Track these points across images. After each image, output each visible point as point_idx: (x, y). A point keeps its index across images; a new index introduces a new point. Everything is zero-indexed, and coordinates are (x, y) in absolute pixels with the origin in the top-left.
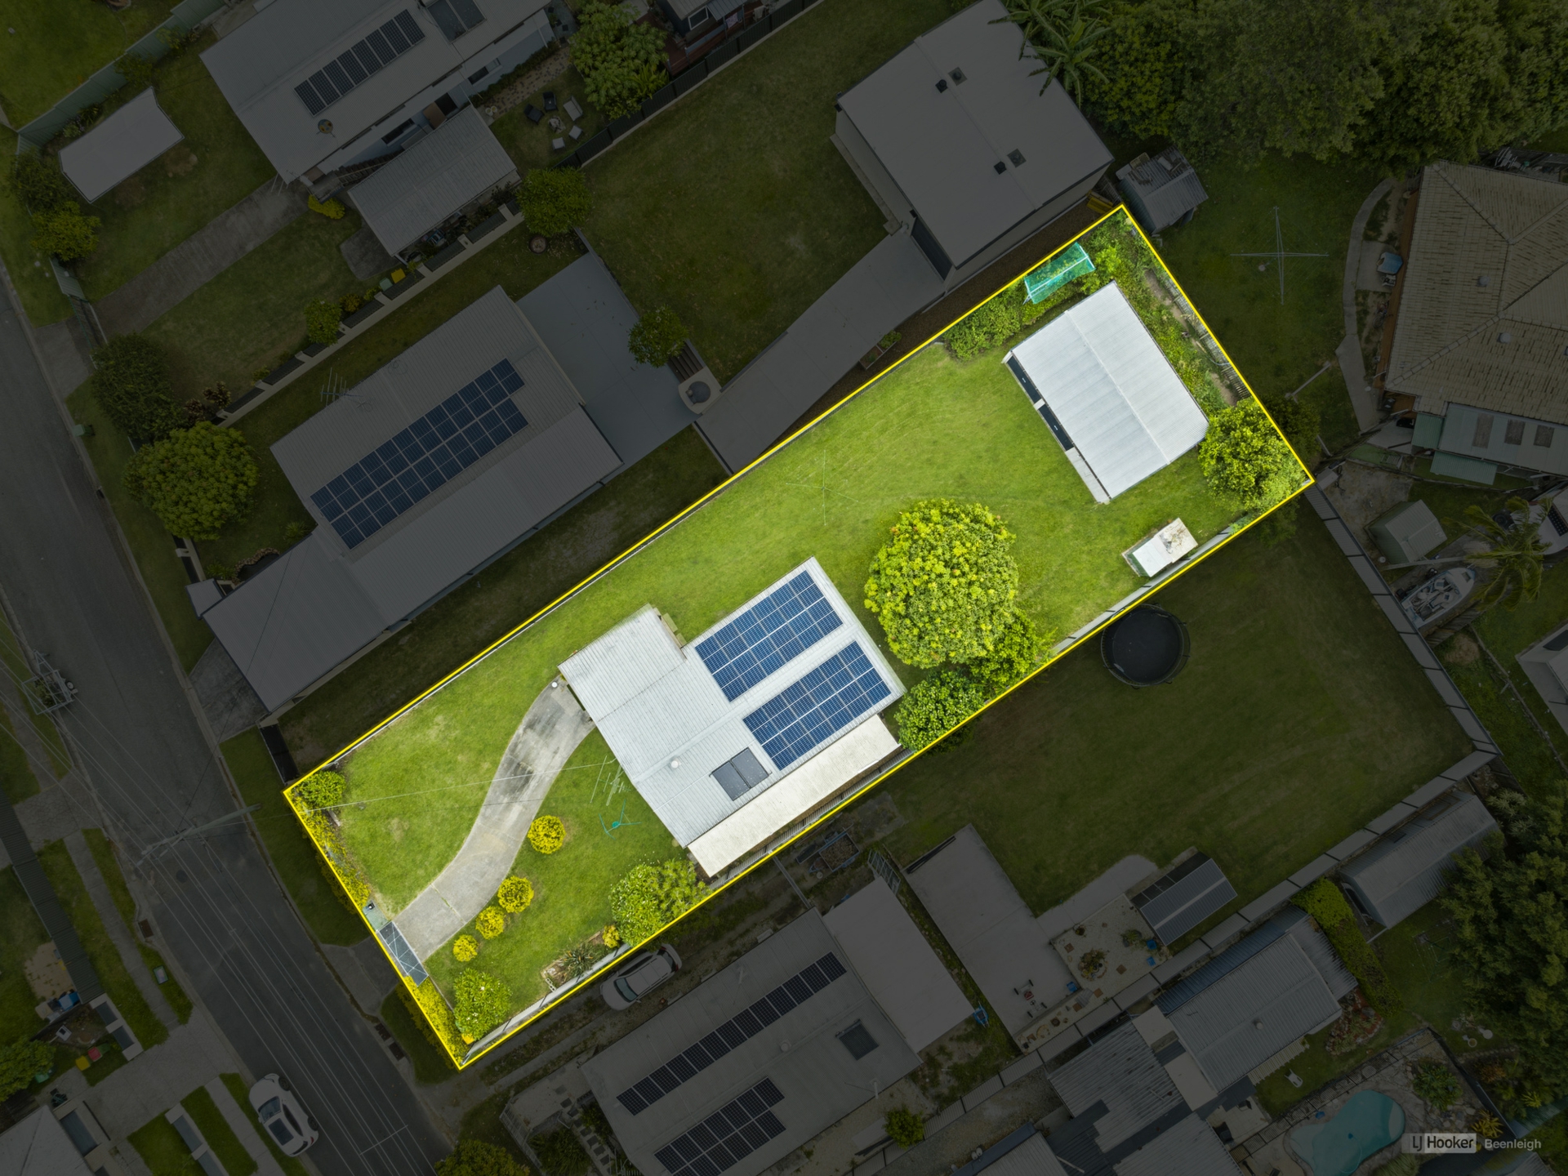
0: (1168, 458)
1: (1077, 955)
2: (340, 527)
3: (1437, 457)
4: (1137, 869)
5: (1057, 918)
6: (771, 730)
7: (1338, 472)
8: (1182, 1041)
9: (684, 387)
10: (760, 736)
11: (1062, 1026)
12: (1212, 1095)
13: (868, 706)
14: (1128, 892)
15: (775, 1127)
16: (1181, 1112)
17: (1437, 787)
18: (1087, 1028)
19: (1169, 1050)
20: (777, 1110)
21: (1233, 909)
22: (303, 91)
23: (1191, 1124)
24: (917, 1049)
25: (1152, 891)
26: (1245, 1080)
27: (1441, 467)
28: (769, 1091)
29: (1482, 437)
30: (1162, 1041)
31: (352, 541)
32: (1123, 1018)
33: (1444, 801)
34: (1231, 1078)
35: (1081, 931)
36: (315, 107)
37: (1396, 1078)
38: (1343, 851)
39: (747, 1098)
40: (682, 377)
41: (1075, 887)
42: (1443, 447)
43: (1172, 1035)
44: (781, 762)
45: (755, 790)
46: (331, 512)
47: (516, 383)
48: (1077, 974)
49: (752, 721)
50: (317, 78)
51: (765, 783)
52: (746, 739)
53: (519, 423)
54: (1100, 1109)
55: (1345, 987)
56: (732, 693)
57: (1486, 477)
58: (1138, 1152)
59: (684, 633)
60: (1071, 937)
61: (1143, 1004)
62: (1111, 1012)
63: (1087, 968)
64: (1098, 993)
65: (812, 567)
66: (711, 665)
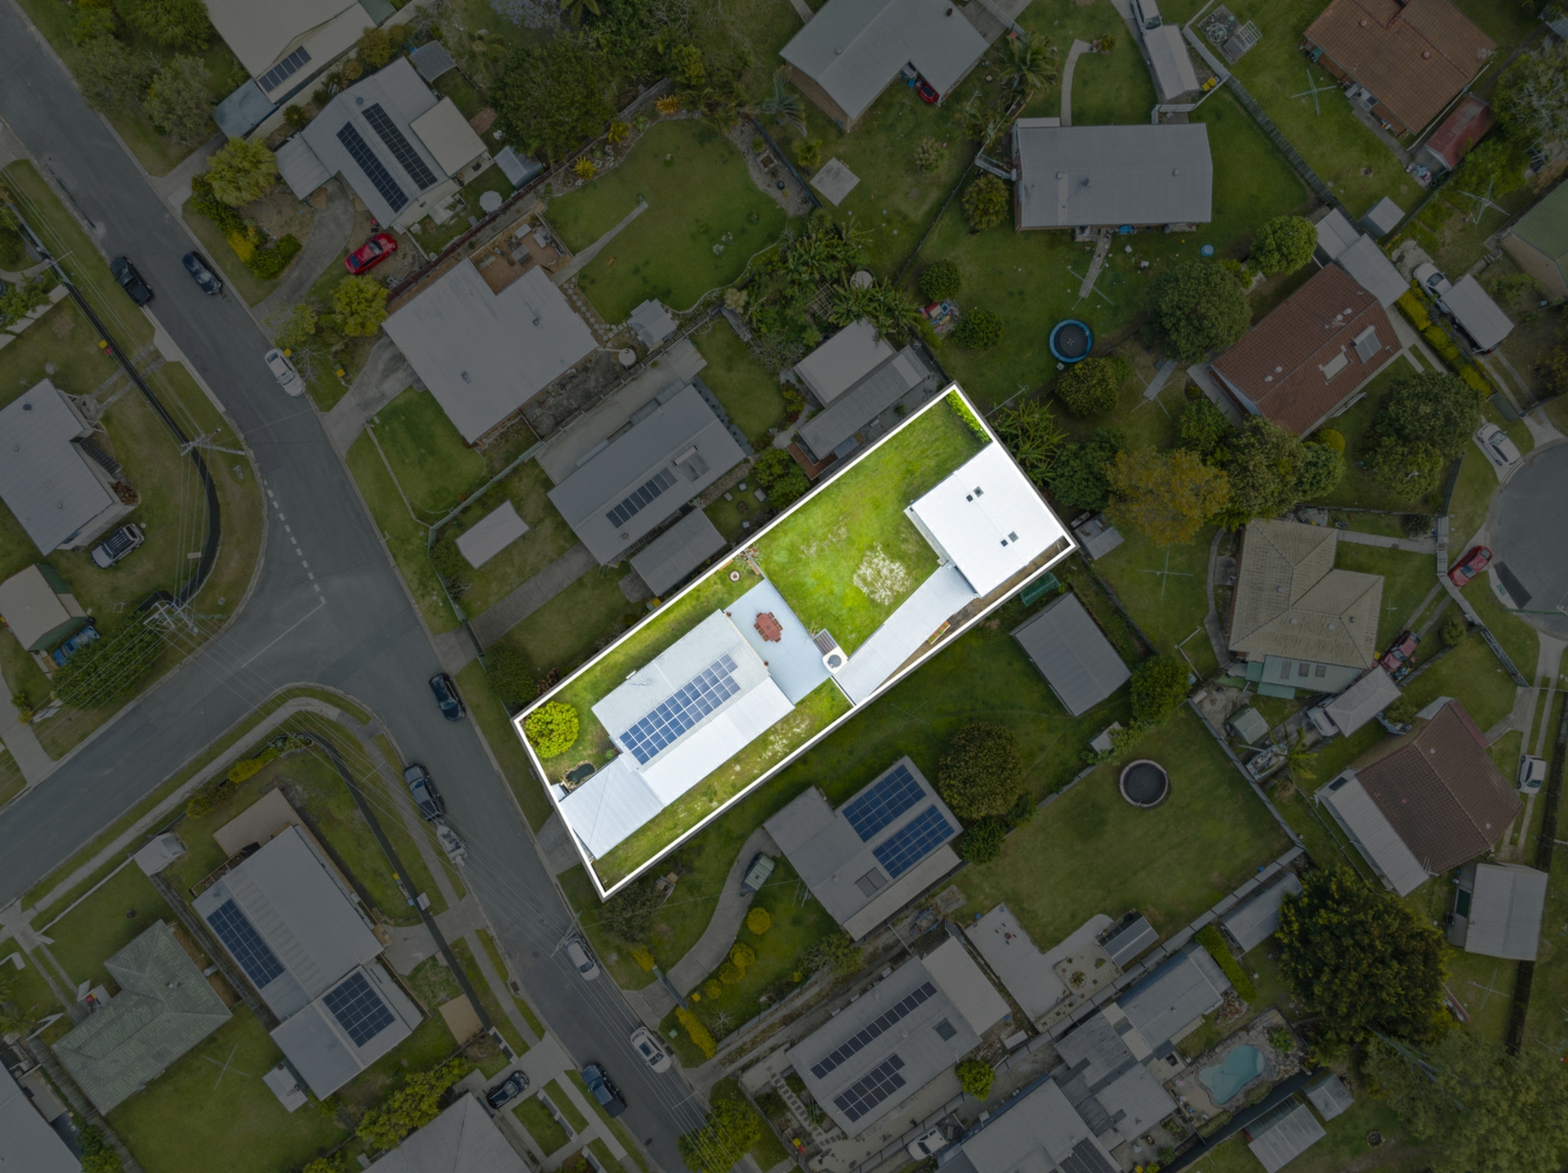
1: (1069, 975)
2: (637, 753)
3: (1261, 686)
4: (1102, 922)
6: (887, 857)
7: (1207, 691)
8: (1130, 1022)
9: (826, 658)
10: (882, 861)
11: (1062, 1016)
12: (1150, 1052)
13: (942, 840)
14: (1097, 936)
15: (900, 1082)
16: (1131, 1063)
17: (1272, 869)
18: (1076, 1017)
19: (1123, 1027)
20: (901, 1072)
21: (1158, 945)
22: (610, 515)
23: (1138, 1070)
24: (979, 1033)
25: (1110, 936)
26: (1168, 1042)
27: (1262, 690)
28: (896, 1062)
29: (1285, 674)
30: (1119, 1023)
31: (643, 760)
32: (1096, 1009)
35: (1070, 961)
36: (617, 524)
37: (1258, 1036)
38: (1220, 908)
39: (885, 1066)
40: (825, 652)
41: (1066, 934)
42: (1264, 679)
43: (1125, 1019)
44: (894, 874)
45: (880, 891)
46: (631, 745)
47: (733, 667)
48: (1069, 985)
49: (878, 852)
50: (618, 508)
51: (885, 886)
52: (874, 862)
53: (736, 688)
54: (1085, 1063)
55: (1224, 985)
56: (865, 837)
57: (1290, 695)
59: (834, 802)
60: (1065, 965)
61: (1108, 1002)
62: (1091, 1007)
63: (1075, 981)
64: (1083, 996)
66: (853, 821)
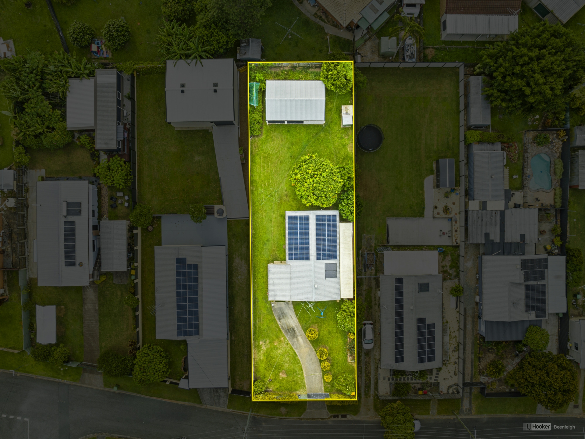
0: (324, 98)
1: (442, 213)
2: (191, 334)
4: (429, 181)
5: (428, 211)
6: (325, 254)
7: (359, 54)
8: (483, 200)
9: (216, 215)
10: (324, 258)
11: (458, 230)
13: (336, 224)
14: (434, 188)
15: (432, 326)
16: (502, 214)
17: (462, 85)
19: (483, 206)
20: (428, 322)
21: (457, 163)
22: (67, 264)
24: (437, 273)
25: (438, 181)
26: (505, 190)
27: (376, 27)
28: (421, 321)
29: (375, 10)
30: (480, 206)
31: (197, 333)
32: (466, 212)
33: (467, 86)
34: (502, 194)
35: (436, 207)
36: (73, 264)
37: (533, 149)
38: (462, 122)
39: (419, 328)
40: (213, 214)
41: (423, 201)
42: (371, 22)
43: (480, 202)
44: (335, 257)
45: (338, 270)
46: (185, 334)
47: (184, 260)
48: (447, 216)
49: (319, 258)
50: (66, 258)
51: (338, 265)
52: (323, 263)
53: (196, 266)
54: (487, 235)
55: (498, 147)
56: (307, 258)
57: (386, 16)
58: (505, 233)
59: (283, 260)
60: (436, 211)
61: (466, 204)
64: (456, 214)
65: (289, 213)
66: (296, 259)
